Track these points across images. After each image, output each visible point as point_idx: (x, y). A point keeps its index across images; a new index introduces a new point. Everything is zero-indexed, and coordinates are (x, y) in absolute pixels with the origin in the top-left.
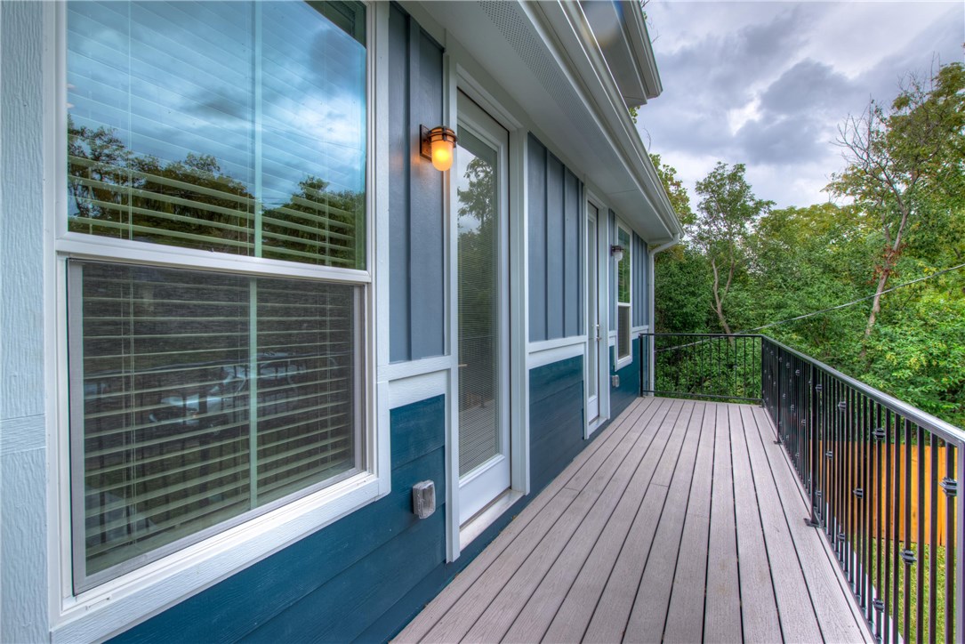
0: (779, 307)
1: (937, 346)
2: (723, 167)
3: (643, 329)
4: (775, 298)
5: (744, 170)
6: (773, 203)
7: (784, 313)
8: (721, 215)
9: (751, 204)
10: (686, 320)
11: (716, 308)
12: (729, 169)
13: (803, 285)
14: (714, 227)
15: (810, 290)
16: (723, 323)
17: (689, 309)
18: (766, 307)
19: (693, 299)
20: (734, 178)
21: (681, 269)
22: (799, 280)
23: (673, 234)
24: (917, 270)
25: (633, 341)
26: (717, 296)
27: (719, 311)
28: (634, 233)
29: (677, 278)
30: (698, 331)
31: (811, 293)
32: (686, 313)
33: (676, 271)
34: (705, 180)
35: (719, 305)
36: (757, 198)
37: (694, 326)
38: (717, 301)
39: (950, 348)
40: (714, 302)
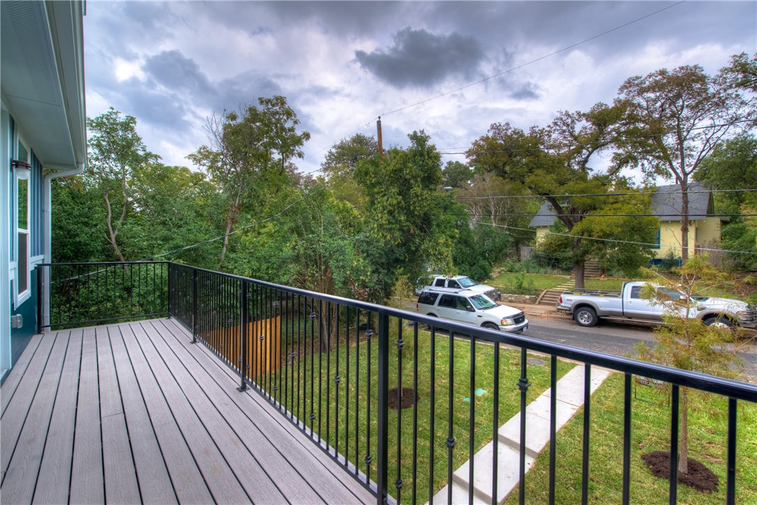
0: (166, 239)
1: (255, 264)
2: (116, 113)
3: (38, 259)
4: (162, 232)
5: (135, 123)
6: (160, 158)
7: (172, 243)
8: (113, 156)
9: (141, 153)
10: (79, 250)
11: (110, 238)
12: (122, 117)
13: (184, 224)
14: (106, 165)
15: (189, 228)
16: (118, 252)
17: (83, 238)
18: (156, 239)
19: (86, 229)
20: (127, 126)
21: (73, 198)
22: (181, 220)
23: (77, 163)
24: (248, 220)
25: (31, 272)
26: (110, 228)
27: (113, 241)
28: (32, 150)
29: (68, 207)
30: (93, 260)
31: (190, 230)
32: (80, 242)
33: (68, 200)
34: (97, 118)
35: (113, 237)
36: (148, 150)
37: (88, 254)
38: (111, 232)
39: (260, 265)
40: (109, 235)
